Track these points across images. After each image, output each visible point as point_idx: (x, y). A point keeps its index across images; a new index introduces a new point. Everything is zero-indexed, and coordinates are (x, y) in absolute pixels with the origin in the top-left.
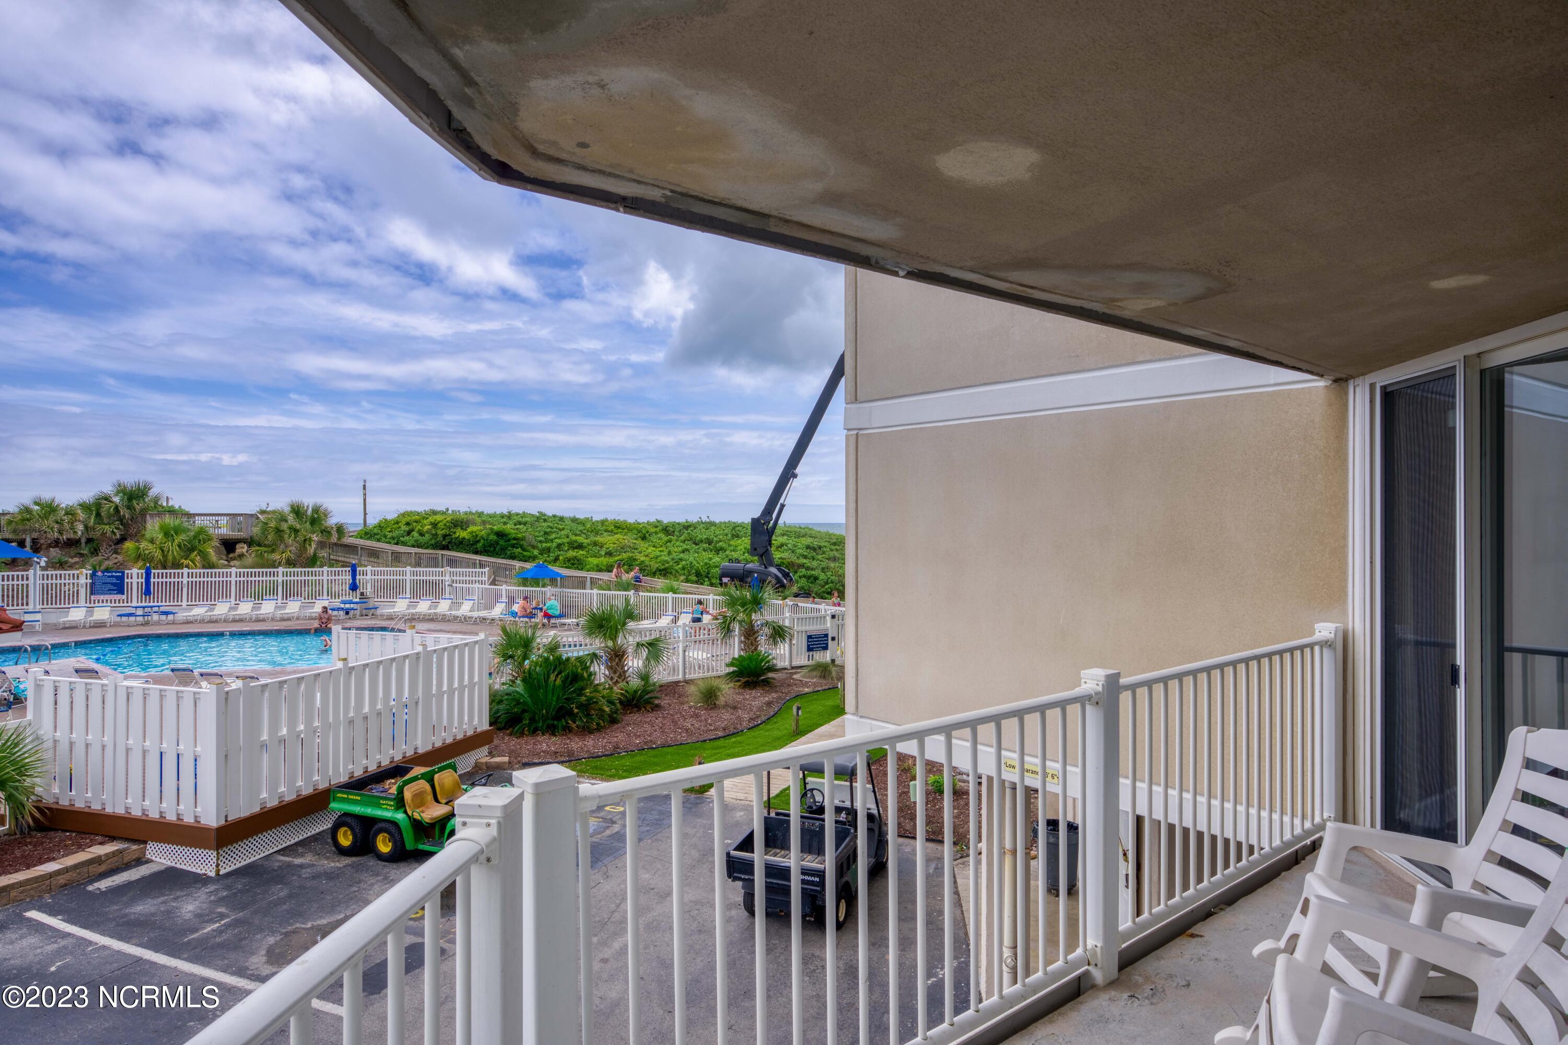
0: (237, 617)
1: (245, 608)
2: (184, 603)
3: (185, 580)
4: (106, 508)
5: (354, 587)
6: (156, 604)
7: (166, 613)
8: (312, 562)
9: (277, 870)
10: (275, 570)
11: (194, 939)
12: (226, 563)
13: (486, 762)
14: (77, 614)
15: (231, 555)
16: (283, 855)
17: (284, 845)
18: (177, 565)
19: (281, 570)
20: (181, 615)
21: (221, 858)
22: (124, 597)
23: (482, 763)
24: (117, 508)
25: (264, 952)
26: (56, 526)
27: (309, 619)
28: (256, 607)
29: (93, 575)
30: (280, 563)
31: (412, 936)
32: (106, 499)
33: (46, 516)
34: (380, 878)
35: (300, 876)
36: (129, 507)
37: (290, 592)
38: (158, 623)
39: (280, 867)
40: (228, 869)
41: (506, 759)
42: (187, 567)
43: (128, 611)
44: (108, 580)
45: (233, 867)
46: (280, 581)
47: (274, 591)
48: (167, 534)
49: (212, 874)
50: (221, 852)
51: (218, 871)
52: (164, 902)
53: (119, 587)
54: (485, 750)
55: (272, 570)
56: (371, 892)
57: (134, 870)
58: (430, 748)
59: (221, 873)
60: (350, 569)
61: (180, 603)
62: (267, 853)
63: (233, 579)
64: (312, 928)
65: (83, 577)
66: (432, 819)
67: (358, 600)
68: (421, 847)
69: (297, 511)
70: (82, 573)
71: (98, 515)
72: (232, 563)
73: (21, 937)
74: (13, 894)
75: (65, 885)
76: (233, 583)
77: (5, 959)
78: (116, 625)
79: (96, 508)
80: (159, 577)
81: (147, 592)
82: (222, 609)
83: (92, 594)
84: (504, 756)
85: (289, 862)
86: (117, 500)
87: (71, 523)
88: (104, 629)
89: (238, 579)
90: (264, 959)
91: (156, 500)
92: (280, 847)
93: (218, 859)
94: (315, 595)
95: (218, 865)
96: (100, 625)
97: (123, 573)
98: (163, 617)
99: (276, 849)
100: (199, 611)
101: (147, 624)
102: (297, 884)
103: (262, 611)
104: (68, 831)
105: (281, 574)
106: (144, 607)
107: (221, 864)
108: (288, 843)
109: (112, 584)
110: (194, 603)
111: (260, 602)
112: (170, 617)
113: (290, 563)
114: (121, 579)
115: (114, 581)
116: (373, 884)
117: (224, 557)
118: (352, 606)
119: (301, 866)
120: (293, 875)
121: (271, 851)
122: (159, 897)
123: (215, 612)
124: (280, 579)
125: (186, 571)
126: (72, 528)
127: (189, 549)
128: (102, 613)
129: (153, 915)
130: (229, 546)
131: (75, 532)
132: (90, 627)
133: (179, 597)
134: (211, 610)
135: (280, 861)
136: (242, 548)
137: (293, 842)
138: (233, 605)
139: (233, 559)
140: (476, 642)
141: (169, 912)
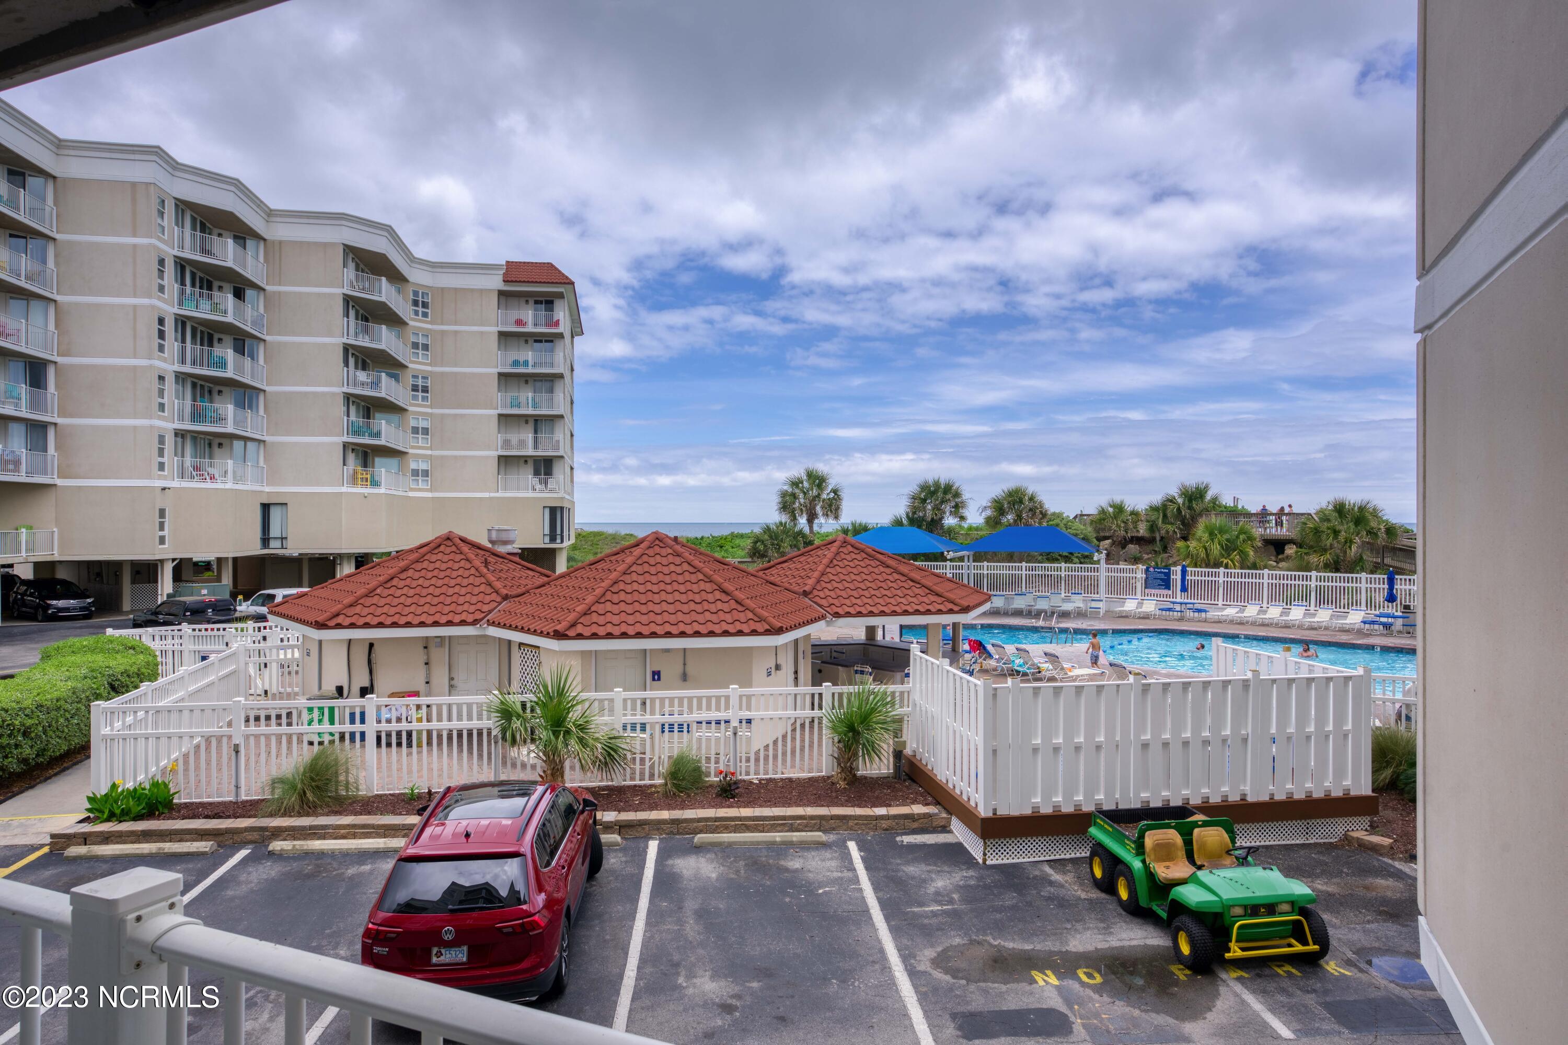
0: (1267, 622)
1: (1274, 612)
2: (1220, 602)
3: (1221, 580)
4: (1172, 508)
5: (1391, 598)
6: (1189, 601)
7: (1199, 611)
8: (1355, 566)
9: (1028, 878)
10: (1309, 574)
11: (913, 912)
12: (1275, 564)
13: (1358, 838)
14: (1130, 605)
15: (1280, 557)
16: (1051, 867)
17: (1058, 857)
18: (1217, 565)
19: (1314, 574)
20: (1213, 614)
21: (989, 849)
22: (1170, 592)
23: (1353, 838)
24: (1179, 509)
25: (940, 949)
26: (1122, 525)
27: (1339, 631)
28: (1285, 612)
29: (1147, 570)
30: (1317, 566)
31: (1060, 1000)
32: (1171, 501)
33: (1115, 517)
34: (1102, 925)
35: (1039, 893)
36: (1190, 508)
37: (1323, 599)
38: (1190, 620)
39: (1035, 877)
40: (994, 862)
41: (1387, 841)
42: (1226, 567)
43: (1171, 606)
44: (1159, 576)
45: (1000, 862)
46: (1313, 586)
47: (1307, 598)
48: (1212, 534)
49: (980, 861)
50: (989, 843)
51: (985, 860)
52: (929, 872)
53: (1166, 583)
54: (1365, 821)
55: (1305, 574)
56: (1078, 936)
57: (935, 835)
58: (1265, 798)
59: (988, 863)
60: (1386, 577)
61: (1216, 602)
62: (1037, 859)
63: (1266, 581)
64: (995, 946)
65: (1139, 572)
66: (1165, 879)
67: (1399, 614)
68: (1155, 908)
69: (1340, 509)
70: (1138, 568)
71: (1165, 516)
72: (1281, 565)
73: (832, 859)
74: (851, 823)
75: (886, 830)
76: (1266, 585)
77: (809, 871)
78: (1160, 618)
79: (1163, 509)
80: (1195, 574)
81: (1184, 589)
82: (1251, 611)
83: (1146, 588)
84: (1389, 837)
85: (1048, 875)
86: (1180, 501)
87: (1135, 523)
88: (1147, 621)
89: (1270, 581)
90: (934, 955)
91: (1215, 500)
92: (1052, 858)
93: (985, 849)
94: (1354, 603)
95: (985, 854)
96: (1146, 617)
97: (1169, 570)
98: (1196, 614)
99: (1047, 858)
100: (1231, 612)
101: (1181, 619)
102: (1029, 899)
103: (1290, 617)
104: (920, 786)
105: (1314, 579)
106: (1181, 604)
107: (989, 854)
108: (1063, 856)
109: (1161, 579)
110: (1228, 603)
111: (1289, 607)
112: (1203, 614)
113: (1327, 567)
114: (1168, 575)
115: (1163, 576)
116: (1088, 928)
117: (1273, 558)
118: (1390, 620)
119: (1051, 883)
120: (1035, 889)
121: (1042, 858)
122: (930, 865)
123: (1245, 614)
124: (1313, 584)
125: (1222, 570)
126: (1135, 527)
127: (1229, 548)
128: (1150, 606)
129: (913, 878)
130: (1277, 546)
131: (1138, 531)
132: (1139, 618)
133: (1216, 597)
134: (1242, 611)
135: (1042, 871)
136: (1290, 550)
137: (1068, 856)
138: (1264, 608)
139: (1282, 560)
140: (1347, 679)
141: (924, 881)
